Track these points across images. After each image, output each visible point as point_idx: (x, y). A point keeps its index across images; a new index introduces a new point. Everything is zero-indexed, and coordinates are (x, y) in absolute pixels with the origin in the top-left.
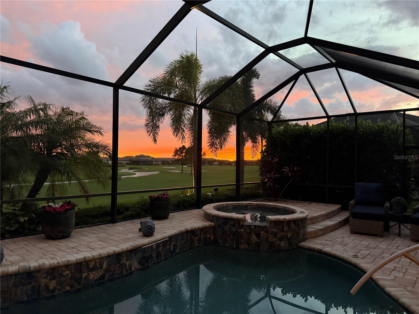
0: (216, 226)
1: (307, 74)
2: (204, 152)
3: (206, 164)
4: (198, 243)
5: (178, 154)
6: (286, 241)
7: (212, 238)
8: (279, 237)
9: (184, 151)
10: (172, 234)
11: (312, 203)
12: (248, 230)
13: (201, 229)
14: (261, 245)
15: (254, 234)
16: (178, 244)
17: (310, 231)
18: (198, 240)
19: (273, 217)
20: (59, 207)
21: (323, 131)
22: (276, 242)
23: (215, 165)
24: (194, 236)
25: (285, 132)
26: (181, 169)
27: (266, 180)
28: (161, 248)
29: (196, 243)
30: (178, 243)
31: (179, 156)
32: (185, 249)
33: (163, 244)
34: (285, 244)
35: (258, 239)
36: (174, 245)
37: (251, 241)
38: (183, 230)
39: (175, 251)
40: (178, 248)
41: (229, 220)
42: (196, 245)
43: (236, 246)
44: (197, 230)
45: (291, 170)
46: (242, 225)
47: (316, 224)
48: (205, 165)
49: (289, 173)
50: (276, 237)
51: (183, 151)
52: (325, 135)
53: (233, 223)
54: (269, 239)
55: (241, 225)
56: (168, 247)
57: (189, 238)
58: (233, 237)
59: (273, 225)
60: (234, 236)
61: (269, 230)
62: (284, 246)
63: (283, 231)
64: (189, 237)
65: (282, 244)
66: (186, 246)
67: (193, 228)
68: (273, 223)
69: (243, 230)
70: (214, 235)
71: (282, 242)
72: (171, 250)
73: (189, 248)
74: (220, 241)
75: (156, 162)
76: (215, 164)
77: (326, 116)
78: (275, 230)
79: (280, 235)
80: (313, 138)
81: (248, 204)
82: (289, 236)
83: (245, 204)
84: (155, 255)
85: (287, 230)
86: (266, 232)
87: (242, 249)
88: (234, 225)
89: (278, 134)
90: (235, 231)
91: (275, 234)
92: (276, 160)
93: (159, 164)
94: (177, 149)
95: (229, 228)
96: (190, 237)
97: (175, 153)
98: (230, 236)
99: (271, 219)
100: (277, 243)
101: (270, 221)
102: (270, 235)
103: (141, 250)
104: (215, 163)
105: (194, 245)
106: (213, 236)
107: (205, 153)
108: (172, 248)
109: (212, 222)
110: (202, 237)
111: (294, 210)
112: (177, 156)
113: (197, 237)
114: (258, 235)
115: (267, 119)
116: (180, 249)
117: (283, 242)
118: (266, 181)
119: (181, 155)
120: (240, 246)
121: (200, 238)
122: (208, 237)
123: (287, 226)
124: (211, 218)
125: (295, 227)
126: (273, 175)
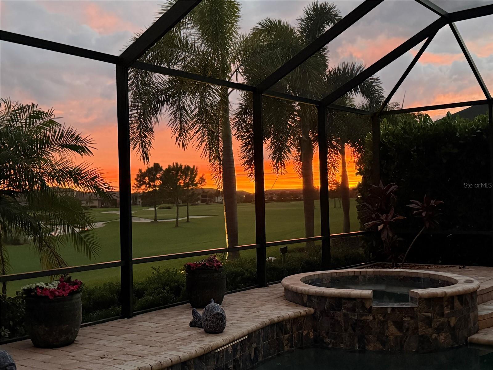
0: (318, 313)
1: (454, 24)
2: (201, 175)
3: (199, 202)
4: (289, 345)
5: (145, 183)
6: (448, 333)
7: (312, 335)
8: (436, 326)
9: (158, 177)
10: (252, 329)
11: (467, 267)
12: (381, 316)
13: (292, 321)
14: (405, 341)
15: (392, 323)
16: (260, 347)
17: (485, 315)
18: (288, 340)
19: (425, 291)
20: (55, 288)
21: (480, 129)
22: (431, 336)
23: (218, 202)
24: (282, 333)
25: (405, 132)
26: (154, 216)
27: (380, 227)
28: (239, 353)
29: (286, 345)
30: (260, 345)
31: (146, 186)
32: (270, 357)
33: (241, 345)
34: (446, 338)
35: (398, 332)
36: (256, 349)
37: (387, 337)
38: (266, 321)
39: (257, 359)
40: (260, 354)
41: (343, 301)
42: (286, 348)
43: (359, 347)
44: (286, 322)
45: (425, 205)
46: (369, 307)
47: (489, 302)
48: (198, 205)
49: (422, 212)
50: (430, 326)
51: (155, 175)
52: (484, 136)
53: (351, 305)
54: (419, 330)
55: (366, 309)
56: (247, 352)
57: (275, 338)
58: (352, 332)
59: (425, 306)
60: (354, 330)
61: (418, 313)
62: (444, 341)
63: (442, 315)
64: (275, 334)
65: (442, 338)
66: (272, 351)
67: (281, 319)
68: (424, 302)
69: (370, 318)
70: (315, 330)
71: (442, 335)
72: (252, 358)
73: (276, 354)
74: (328, 340)
75: (87, 203)
76: (216, 201)
77: (486, 99)
78: (430, 314)
79: (438, 323)
80: (461, 142)
81: (358, 274)
82: (452, 324)
83: (353, 274)
84: (232, 366)
85: (448, 313)
86: (412, 318)
87: (371, 351)
88: (353, 310)
89: (391, 137)
90: (356, 320)
91: (429, 321)
92: (394, 188)
93: (95, 207)
94: (143, 171)
95: (345, 315)
96: (277, 334)
97: (137, 181)
98: (346, 330)
99: (422, 294)
100: (434, 337)
101: (420, 298)
102: (420, 324)
103: (214, 356)
104: (216, 198)
105: (284, 350)
106: (313, 333)
107: (204, 177)
108: (253, 354)
109: (310, 307)
110: (295, 334)
111: (450, 278)
112: (143, 187)
113: (287, 335)
114: (399, 325)
115: (353, 105)
116: (264, 357)
117: (444, 334)
118: (381, 229)
119: (152, 184)
120: (366, 346)
121: (292, 335)
122: (304, 334)
123: (449, 307)
124: (305, 299)
125: (462, 308)
126: (393, 217)
